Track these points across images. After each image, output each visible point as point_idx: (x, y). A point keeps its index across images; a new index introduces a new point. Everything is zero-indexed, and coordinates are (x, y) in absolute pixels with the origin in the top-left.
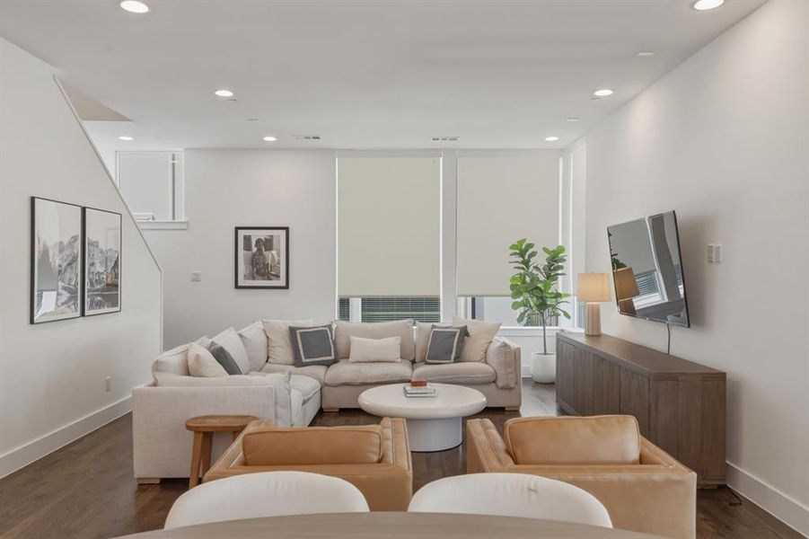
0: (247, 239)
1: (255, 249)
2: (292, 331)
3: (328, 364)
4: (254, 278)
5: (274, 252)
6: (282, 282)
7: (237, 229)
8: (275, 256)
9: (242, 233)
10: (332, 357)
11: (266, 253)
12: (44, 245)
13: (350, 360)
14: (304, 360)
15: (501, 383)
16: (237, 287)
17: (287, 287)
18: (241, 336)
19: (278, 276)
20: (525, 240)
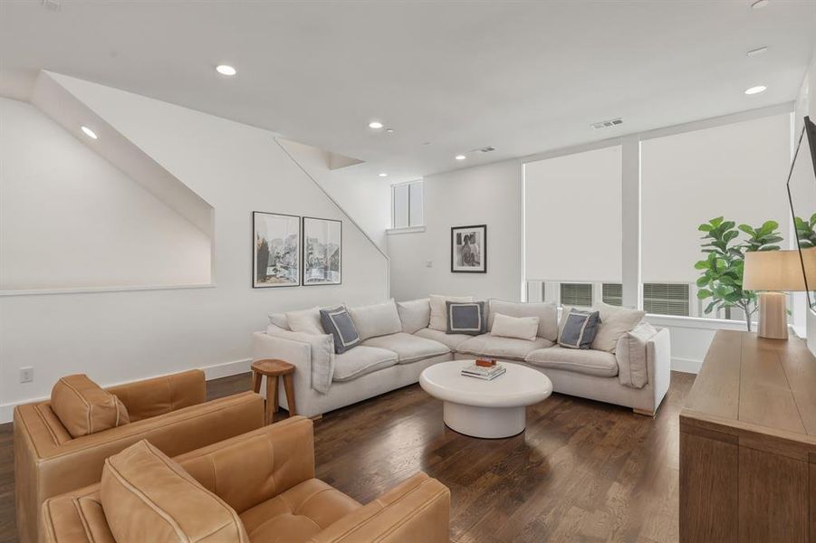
0: (459, 235)
1: (463, 243)
2: (448, 304)
3: (474, 334)
4: (463, 265)
5: (476, 244)
6: (481, 268)
7: (453, 229)
8: (477, 247)
9: (456, 232)
10: (479, 329)
11: (471, 246)
12: (263, 239)
13: (492, 333)
14: (452, 329)
15: (624, 379)
16: (452, 271)
17: (485, 271)
18: (398, 306)
19: (479, 263)
20: (721, 219)
